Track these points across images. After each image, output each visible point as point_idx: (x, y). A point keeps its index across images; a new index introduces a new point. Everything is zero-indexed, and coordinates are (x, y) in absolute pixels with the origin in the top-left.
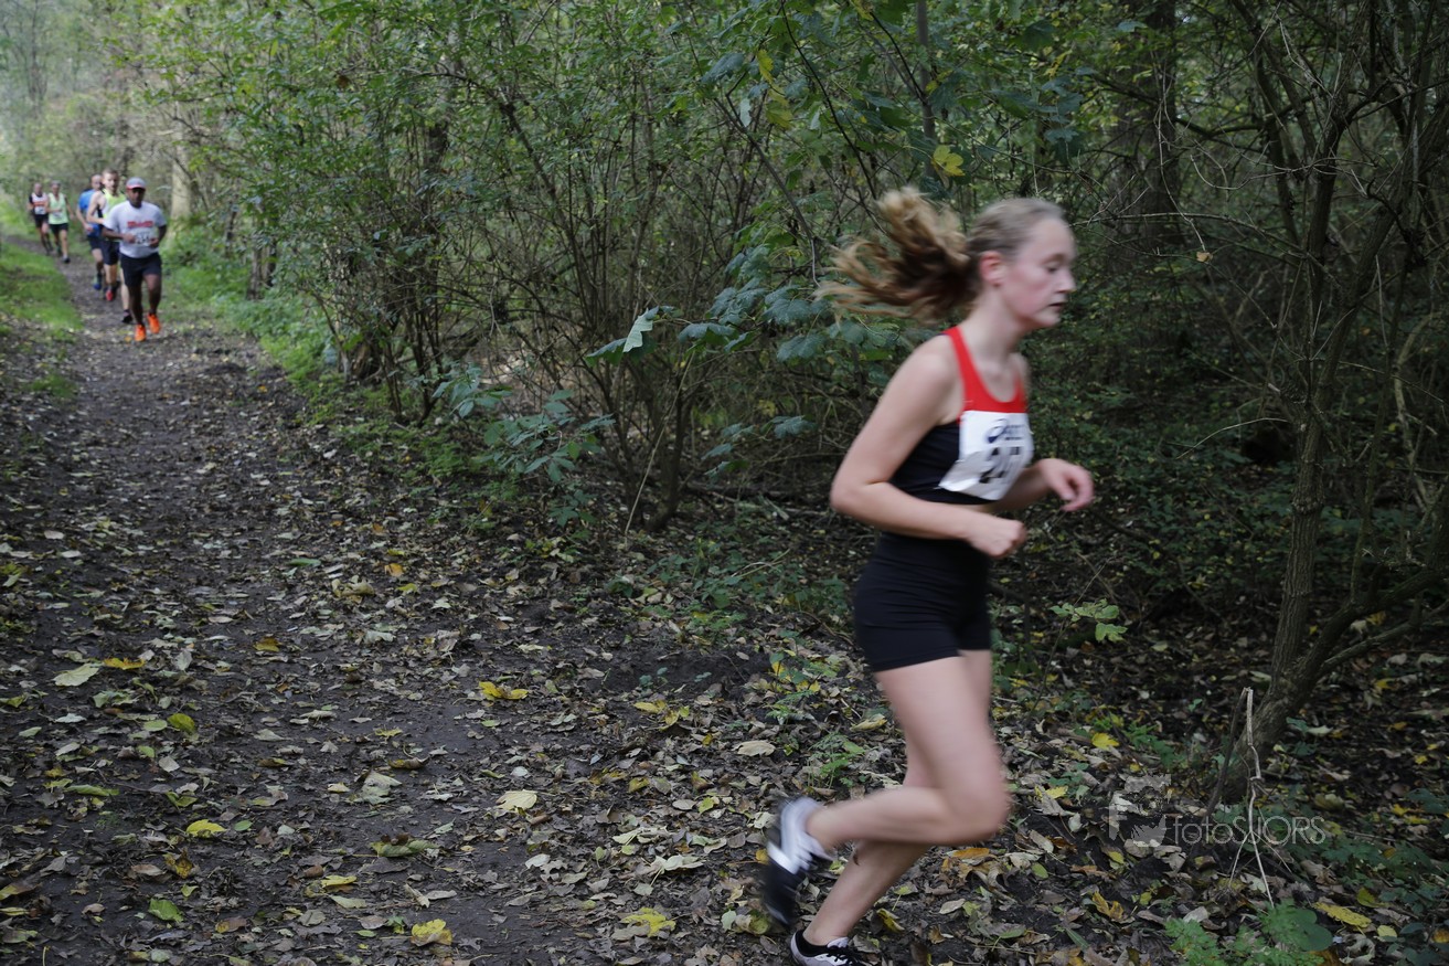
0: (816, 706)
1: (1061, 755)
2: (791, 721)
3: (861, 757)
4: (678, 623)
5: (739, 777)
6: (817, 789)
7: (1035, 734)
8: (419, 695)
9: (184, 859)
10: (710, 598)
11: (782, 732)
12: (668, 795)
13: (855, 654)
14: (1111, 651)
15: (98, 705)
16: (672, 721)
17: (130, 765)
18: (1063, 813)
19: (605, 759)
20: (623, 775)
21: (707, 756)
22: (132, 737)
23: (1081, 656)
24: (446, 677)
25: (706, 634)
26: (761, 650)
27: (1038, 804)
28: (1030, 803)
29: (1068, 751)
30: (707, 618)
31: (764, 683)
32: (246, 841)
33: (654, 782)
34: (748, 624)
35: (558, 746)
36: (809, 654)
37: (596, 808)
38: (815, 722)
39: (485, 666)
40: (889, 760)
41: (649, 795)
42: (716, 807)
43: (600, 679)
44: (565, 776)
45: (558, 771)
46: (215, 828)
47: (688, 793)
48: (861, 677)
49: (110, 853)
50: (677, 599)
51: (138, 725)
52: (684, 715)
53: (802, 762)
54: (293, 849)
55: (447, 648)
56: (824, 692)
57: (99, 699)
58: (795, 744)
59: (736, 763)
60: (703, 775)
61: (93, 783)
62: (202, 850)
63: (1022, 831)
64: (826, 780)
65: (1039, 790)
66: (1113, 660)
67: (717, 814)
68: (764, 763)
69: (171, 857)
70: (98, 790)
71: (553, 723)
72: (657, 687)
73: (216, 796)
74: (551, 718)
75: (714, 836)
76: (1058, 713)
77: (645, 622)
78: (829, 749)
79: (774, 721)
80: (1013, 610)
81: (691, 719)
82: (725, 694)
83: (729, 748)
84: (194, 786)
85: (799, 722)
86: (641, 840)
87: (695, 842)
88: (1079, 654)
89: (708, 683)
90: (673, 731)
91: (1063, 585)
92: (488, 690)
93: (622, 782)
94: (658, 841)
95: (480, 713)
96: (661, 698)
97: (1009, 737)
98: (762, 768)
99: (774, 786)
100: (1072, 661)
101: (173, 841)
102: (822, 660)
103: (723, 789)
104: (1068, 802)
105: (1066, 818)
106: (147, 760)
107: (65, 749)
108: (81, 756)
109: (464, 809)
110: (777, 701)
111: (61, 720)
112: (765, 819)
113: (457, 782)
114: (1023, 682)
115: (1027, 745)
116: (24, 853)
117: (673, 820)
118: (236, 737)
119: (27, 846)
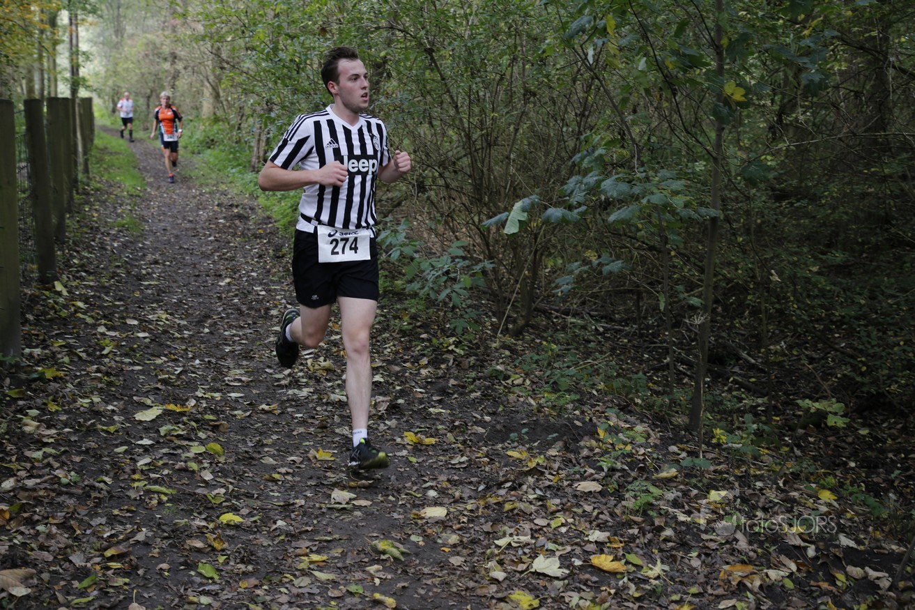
0: (629, 460)
1: (799, 504)
2: (612, 470)
3: (661, 498)
4: (534, 399)
5: (578, 505)
6: (632, 517)
7: (778, 488)
9: (219, 538)
10: (555, 383)
11: (606, 476)
12: (531, 514)
13: (653, 426)
14: (828, 432)
15: (162, 434)
16: (532, 465)
17: (183, 474)
18: (803, 544)
19: (488, 488)
20: (500, 499)
21: (556, 490)
23: (807, 435)
24: (382, 427)
25: (554, 407)
26: (591, 420)
27: (785, 537)
28: (780, 536)
29: (803, 501)
30: (553, 397)
31: (594, 443)
32: (255, 529)
33: (521, 506)
34: (581, 402)
35: (456, 478)
36: (622, 424)
37: (482, 520)
38: (629, 471)
39: (407, 421)
40: (680, 500)
41: (518, 514)
42: (563, 525)
43: (482, 434)
45: (457, 494)
46: (237, 519)
47: (544, 514)
48: (658, 442)
49: (173, 531)
50: (533, 382)
51: (186, 448)
52: (541, 462)
53: (621, 498)
54: (287, 536)
55: (382, 408)
56: (634, 451)
57: (163, 430)
58: (615, 486)
59: (575, 496)
60: (553, 503)
61: (161, 485)
62: (230, 533)
63: (774, 555)
64: (638, 511)
66: (830, 439)
67: (563, 530)
68: (594, 497)
69: (211, 537)
70: (163, 489)
71: (453, 462)
72: (521, 442)
73: (238, 498)
74: (451, 458)
75: (562, 544)
76: (792, 473)
77: (512, 397)
78: (639, 491)
79: (601, 469)
80: (760, 401)
81: (545, 464)
82: (566, 448)
83: (570, 485)
84: (223, 491)
85: (618, 470)
86: (514, 545)
87: (550, 548)
88: (805, 433)
89: (555, 440)
90: (532, 472)
91: (794, 385)
92: (410, 437)
93: (498, 504)
94: (524, 546)
95: (404, 453)
96: (524, 449)
97: (761, 489)
98: (593, 500)
99: (602, 513)
100: (800, 438)
101: (211, 526)
102: (631, 429)
103: (567, 513)
105: (805, 548)
106: (193, 472)
107: (143, 462)
108: (152, 467)
109: (396, 516)
110: (602, 455)
111: (140, 442)
112: (597, 535)
113: (391, 498)
114: (766, 451)
115: (774, 495)
116: (120, 528)
117: (535, 532)
118: (248, 459)
119: (122, 523)
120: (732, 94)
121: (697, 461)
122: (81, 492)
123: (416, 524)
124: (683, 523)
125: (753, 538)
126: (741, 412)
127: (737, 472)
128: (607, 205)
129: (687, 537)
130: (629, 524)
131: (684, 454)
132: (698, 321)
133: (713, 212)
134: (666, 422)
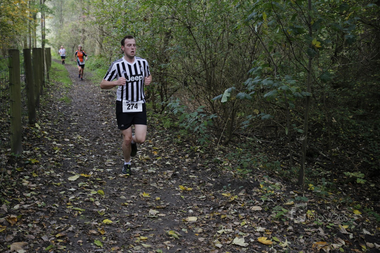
0: (273, 197)
2: (266, 201)
3: (287, 213)
4: (233, 172)
5: (252, 216)
6: (275, 221)
7: (337, 209)
8: (163, 188)
9: (103, 230)
10: (241, 165)
11: (264, 204)
12: (232, 220)
13: (283, 183)
14: (357, 186)
15: (79, 186)
16: (233, 199)
17: (88, 203)
18: (347, 233)
19: (214, 209)
21: (243, 210)
22: (88, 195)
24: (170, 183)
25: (241, 175)
26: (257, 180)
27: (340, 230)
28: (338, 230)
29: (347, 215)
30: (241, 171)
31: (258, 190)
32: (117, 226)
33: (228, 216)
34: (253, 173)
35: (201, 204)
36: (270, 182)
37: (212, 222)
38: (273, 202)
39: (180, 181)
41: (227, 220)
42: (246, 224)
43: (212, 186)
44: (203, 213)
45: (201, 211)
46: (110, 222)
47: (238, 220)
48: (285, 190)
49: (84, 227)
50: (232, 165)
51: (89, 192)
52: (236, 198)
53: (270, 213)
54: (131, 229)
55: (170, 175)
56: (275, 194)
57: (80, 185)
58: (268, 208)
59: (251, 212)
60: (242, 215)
61: (79, 207)
62: (107, 227)
63: (335, 237)
64: (277, 219)
65: (340, 226)
66: (358, 188)
67: (246, 226)
68: (259, 213)
69: (99, 229)
70: (80, 209)
71: (199, 198)
72: (228, 189)
73: (110, 213)
74: (199, 196)
75: (245, 233)
76: (342, 203)
77: (224, 171)
78: (278, 210)
79: (261, 201)
80: (328, 172)
81: (238, 199)
82: (247, 192)
84: (104, 210)
85: (269, 202)
86: (225, 233)
87: (240, 234)
88: (347, 186)
89: (242, 189)
90: (232, 202)
91: (342, 166)
92: (181, 188)
93: (218, 215)
94: (230, 233)
95: (179, 194)
96: (229, 192)
97: (329, 210)
98: (258, 214)
99: (262, 219)
100: (345, 188)
101: (100, 224)
102: (274, 184)
103: (247, 219)
104: (349, 230)
105: (349, 235)
106: (92, 202)
107: (71, 198)
108: (75, 200)
109: (176, 220)
110: (262, 195)
111: (70, 190)
112: (260, 229)
113: (174, 213)
114: (331, 193)
115: (335, 212)
116: (62, 225)
117: (234, 227)
118: (114, 197)
119: (63, 223)
120: (315, 44)
121: (302, 198)
122: (46, 210)
123: (184, 224)
124: (296, 224)
125: (326, 230)
126: (321, 177)
127: (319, 202)
128: (263, 91)
129: (298, 230)
130: (274, 224)
131: (296, 195)
132: (302, 139)
133: (308, 94)
134: (289, 181)
